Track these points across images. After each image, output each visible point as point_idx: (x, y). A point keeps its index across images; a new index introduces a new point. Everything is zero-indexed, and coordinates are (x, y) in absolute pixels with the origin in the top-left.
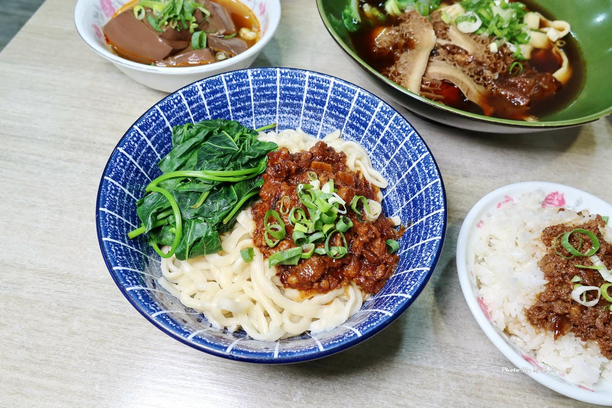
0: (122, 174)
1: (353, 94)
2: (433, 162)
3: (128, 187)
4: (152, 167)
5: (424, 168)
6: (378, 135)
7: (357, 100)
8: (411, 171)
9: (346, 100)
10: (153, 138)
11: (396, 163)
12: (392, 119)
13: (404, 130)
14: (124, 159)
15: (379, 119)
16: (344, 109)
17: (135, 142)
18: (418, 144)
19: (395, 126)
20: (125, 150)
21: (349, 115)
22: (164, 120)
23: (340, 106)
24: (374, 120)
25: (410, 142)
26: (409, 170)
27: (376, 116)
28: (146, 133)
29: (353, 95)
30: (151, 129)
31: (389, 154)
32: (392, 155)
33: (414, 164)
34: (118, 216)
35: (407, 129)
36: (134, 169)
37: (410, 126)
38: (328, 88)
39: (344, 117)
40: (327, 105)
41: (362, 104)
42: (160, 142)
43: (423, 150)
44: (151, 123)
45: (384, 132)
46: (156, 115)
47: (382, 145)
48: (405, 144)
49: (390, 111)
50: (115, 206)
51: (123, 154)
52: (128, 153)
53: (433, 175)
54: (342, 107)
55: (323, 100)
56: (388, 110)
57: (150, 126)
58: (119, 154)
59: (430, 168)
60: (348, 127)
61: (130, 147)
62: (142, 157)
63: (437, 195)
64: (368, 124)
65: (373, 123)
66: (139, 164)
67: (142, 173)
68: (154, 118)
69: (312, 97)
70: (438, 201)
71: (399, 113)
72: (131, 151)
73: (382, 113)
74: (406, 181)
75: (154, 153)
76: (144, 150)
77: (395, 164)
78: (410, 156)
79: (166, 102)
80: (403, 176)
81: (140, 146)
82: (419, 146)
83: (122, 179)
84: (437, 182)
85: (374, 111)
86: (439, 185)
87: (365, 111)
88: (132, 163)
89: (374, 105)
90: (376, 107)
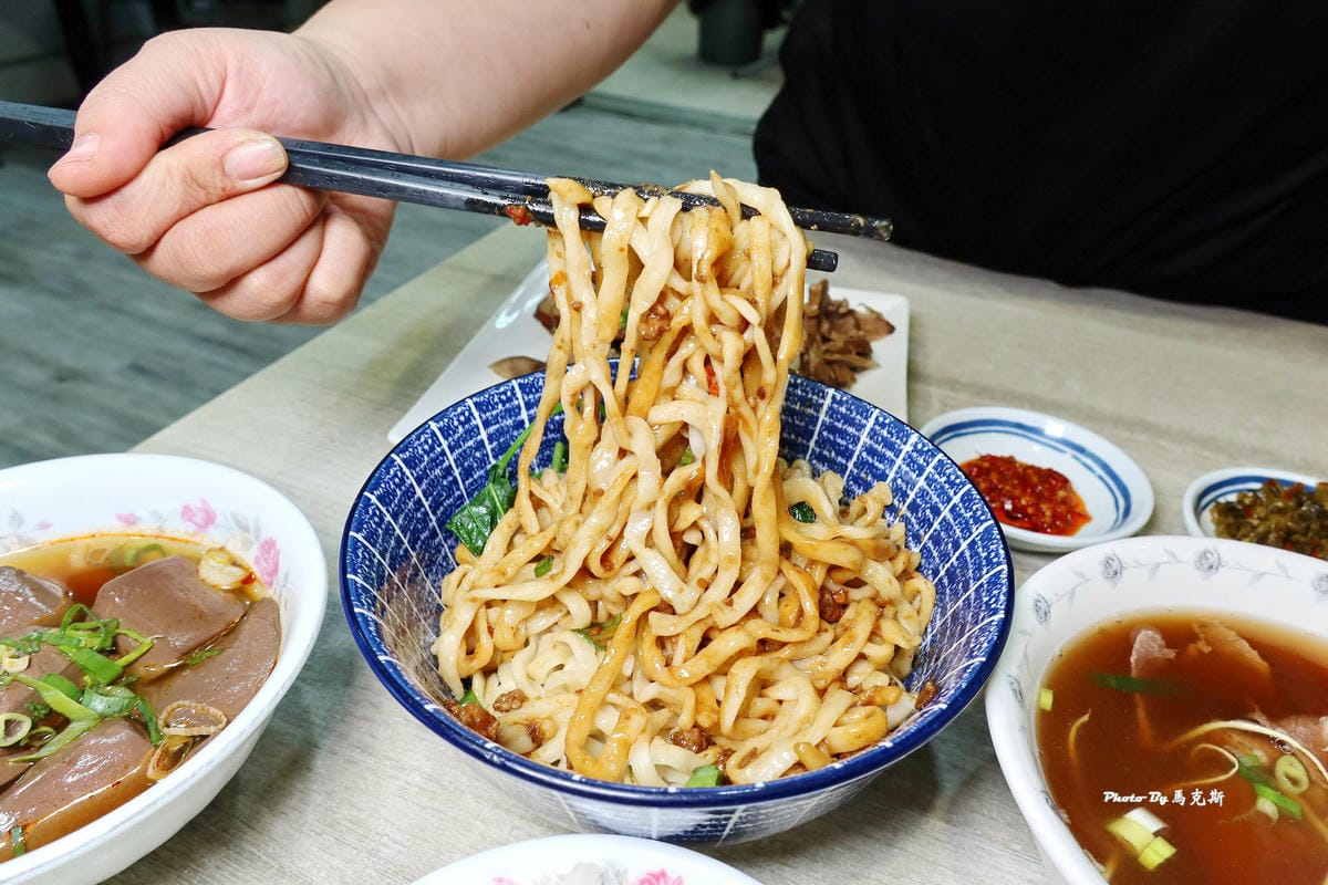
0: (421, 462)
1: (866, 418)
2: (998, 537)
3: (424, 486)
4: (476, 477)
5: (980, 550)
6: (905, 495)
7: (872, 430)
8: (957, 559)
9: (851, 430)
10: (492, 429)
11: (932, 548)
12: (932, 465)
13: (952, 484)
14: (433, 441)
15: (908, 465)
16: (847, 448)
17: (461, 423)
18: (974, 508)
19: (936, 476)
20: (440, 429)
21: (854, 459)
22: (519, 407)
23: (839, 440)
24: (900, 467)
25: (960, 505)
26: (953, 559)
27: (904, 459)
28: (483, 416)
29: (864, 422)
30: (494, 413)
31: (922, 532)
32: (926, 533)
33: (964, 545)
34: (388, 518)
35: (958, 481)
36: (444, 465)
37: (963, 477)
38: (822, 405)
39: (844, 461)
40: (815, 437)
41: (880, 439)
42: (501, 440)
43: (983, 518)
44: (497, 404)
45: (916, 489)
46: (509, 394)
47: (909, 515)
48: (952, 510)
49: (929, 450)
50: (391, 501)
51: (433, 433)
52: (444, 436)
53: (995, 560)
54: (844, 443)
55: (811, 427)
56: (926, 449)
57: (493, 408)
58: (428, 431)
59: (991, 547)
60: (851, 483)
61: (449, 428)
62: (465, 451)
63: (996, 592)
64: (887, 476)
65: (897, 473)
66: (455, 461)
67: (455, 478)
68: (503, 397)
69: (790, 421)
70: (996, 602)
71: (946, 455)
72: (450, 435)
73: (915, 455)
74: (945, 581)
75: (487, 455)
76: (471, 443)
77: (930, 551)
78: (958, 532)
79: (531, 379)
80: (942, 573)
81: (466, 433)
82: (977, 510)
83: (418, 469)
84: (1000, 572)
85: (901, 451)
86: (1004, 575)
87: (884, 450)
88: (443, 453)
89: (902, 440)
90: (905, 443)
